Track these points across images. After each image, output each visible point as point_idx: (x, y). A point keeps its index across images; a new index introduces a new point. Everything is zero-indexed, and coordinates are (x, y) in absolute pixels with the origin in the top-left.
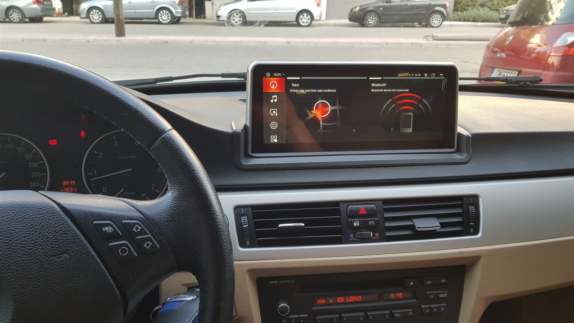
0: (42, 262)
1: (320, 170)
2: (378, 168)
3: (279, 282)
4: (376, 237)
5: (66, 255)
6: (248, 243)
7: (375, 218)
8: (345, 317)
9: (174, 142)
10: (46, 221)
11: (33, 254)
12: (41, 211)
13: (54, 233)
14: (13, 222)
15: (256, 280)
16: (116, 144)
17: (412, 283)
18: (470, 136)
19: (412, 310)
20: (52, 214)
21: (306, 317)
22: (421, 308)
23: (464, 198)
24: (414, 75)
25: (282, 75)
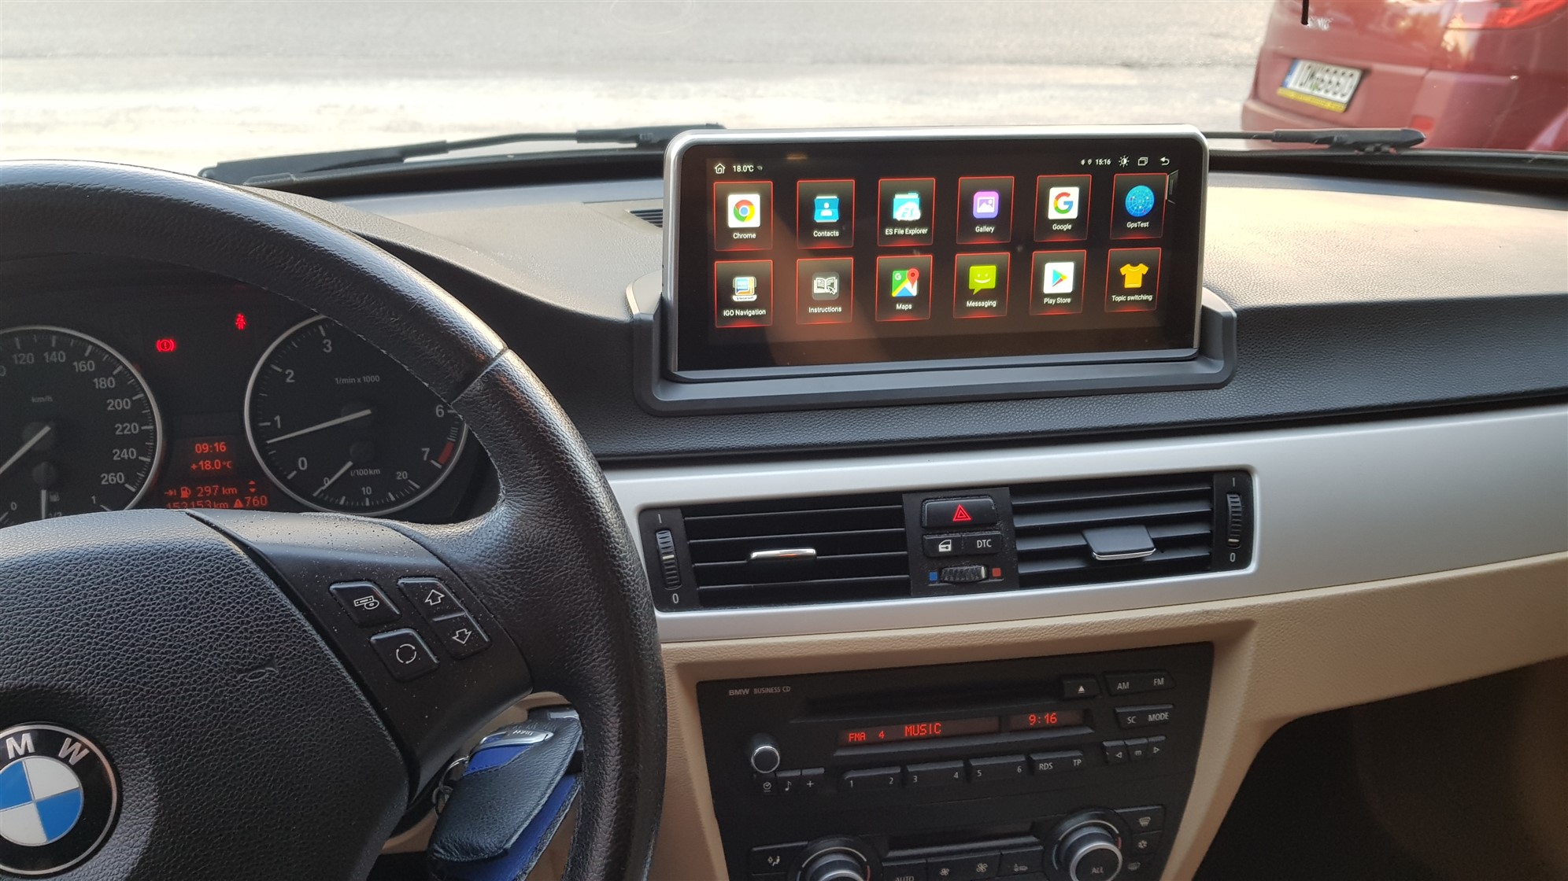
0: (216, 688)
1: (852, 410)
2: (999, 403)
3: (751, 692)
4: (994, 578)
5: (272, 669)
6: (675, 598)
7: (990, 530)
8: (915, 773)
10: (218, 588)
11: (196, 669)
12: (205, 565)
13: (239, 618)
14: (140, 594)
15: (694, 690)
16: (329, 345)
17: (1081, 689)
18: (1234, 314)
19: (1079, 754)
20: (232, 570)
21: (819, 775)
22: (1104, 748)
23: (1215, 476)
24: (1094, 162)
25: (755, 168)
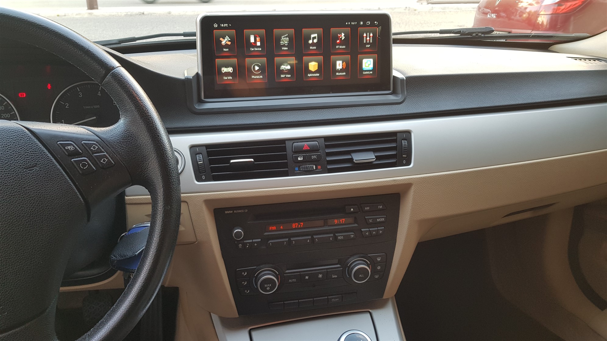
0: (16, 173)
2: (320, 110)
3: (233, 212)
4: (318, 169)
5: (36, 168)
6: (204, 177)
7: (317, 153)
8: (294, 240)
9: (122, 76)
10: (18, 141)
11: (9, 167)
12: (14, 134)
13: (25, 151)
15: (213, 211)
16: (81, 95)
17: (352, 210)
18: (405, 78)
19: (352, 233)
20: (23, 136)
21: (259, 242)
22: (362, 231)
23: (398, 134)
24: (351, 23)
25: (228, 25)
